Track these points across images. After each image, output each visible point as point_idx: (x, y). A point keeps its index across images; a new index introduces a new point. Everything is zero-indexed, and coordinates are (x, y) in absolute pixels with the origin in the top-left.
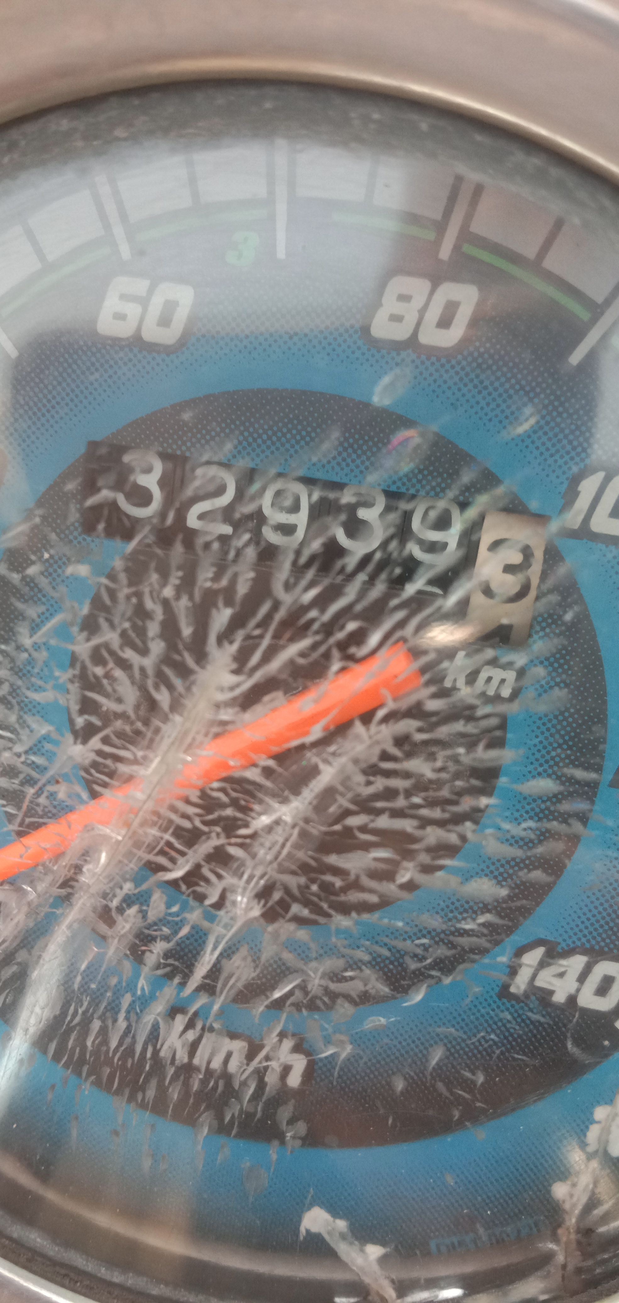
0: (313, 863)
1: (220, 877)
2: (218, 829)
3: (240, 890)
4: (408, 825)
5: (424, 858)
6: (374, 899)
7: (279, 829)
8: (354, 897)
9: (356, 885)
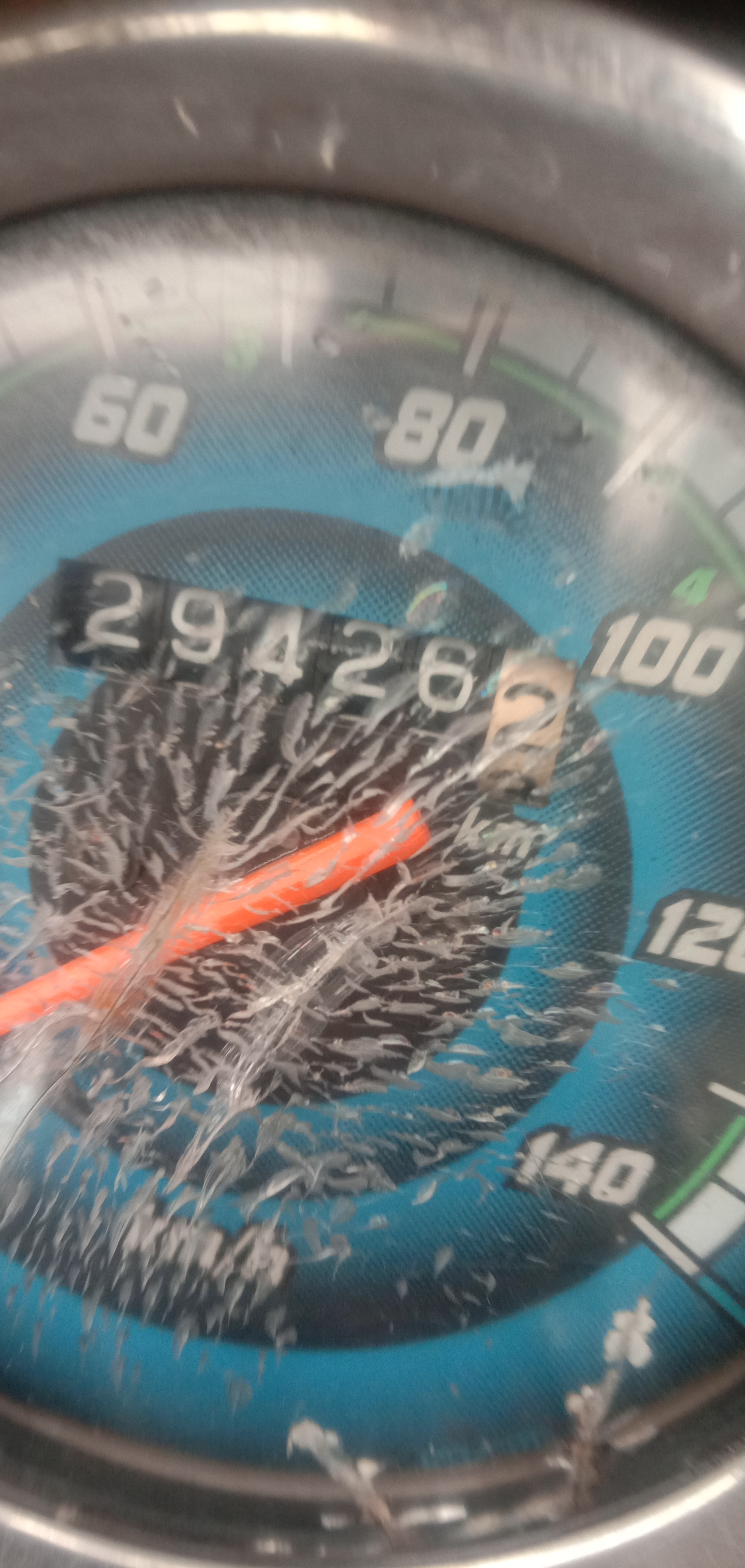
0: (318, 1051)
1: (212, 1064)
2: (212, 1012)
3: (233, 1078)
4: (422, 1010)
5: (437, 1046)
7: (279, 1012)
8: (360, 1086)
9: (363, 1074)
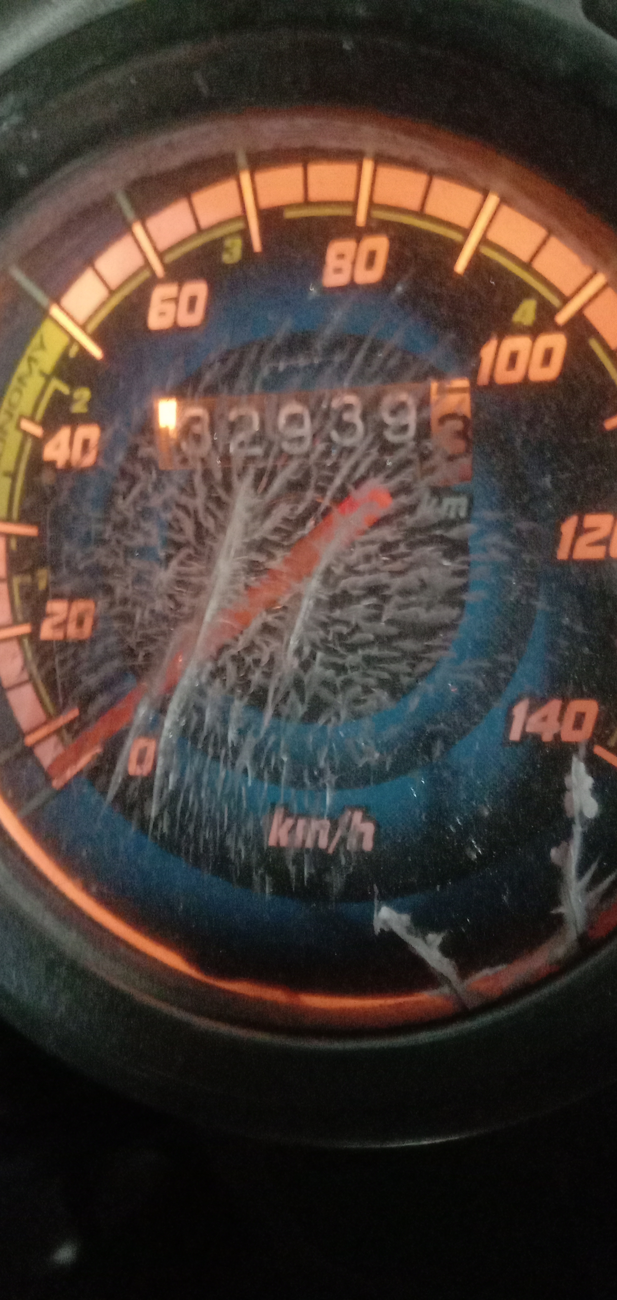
0: (326, 620)
1: (267, 644)
4: (383, 578)
5: (398, 599)
6: (371, 637)
8: (357, 637)
9: (357, 629)
